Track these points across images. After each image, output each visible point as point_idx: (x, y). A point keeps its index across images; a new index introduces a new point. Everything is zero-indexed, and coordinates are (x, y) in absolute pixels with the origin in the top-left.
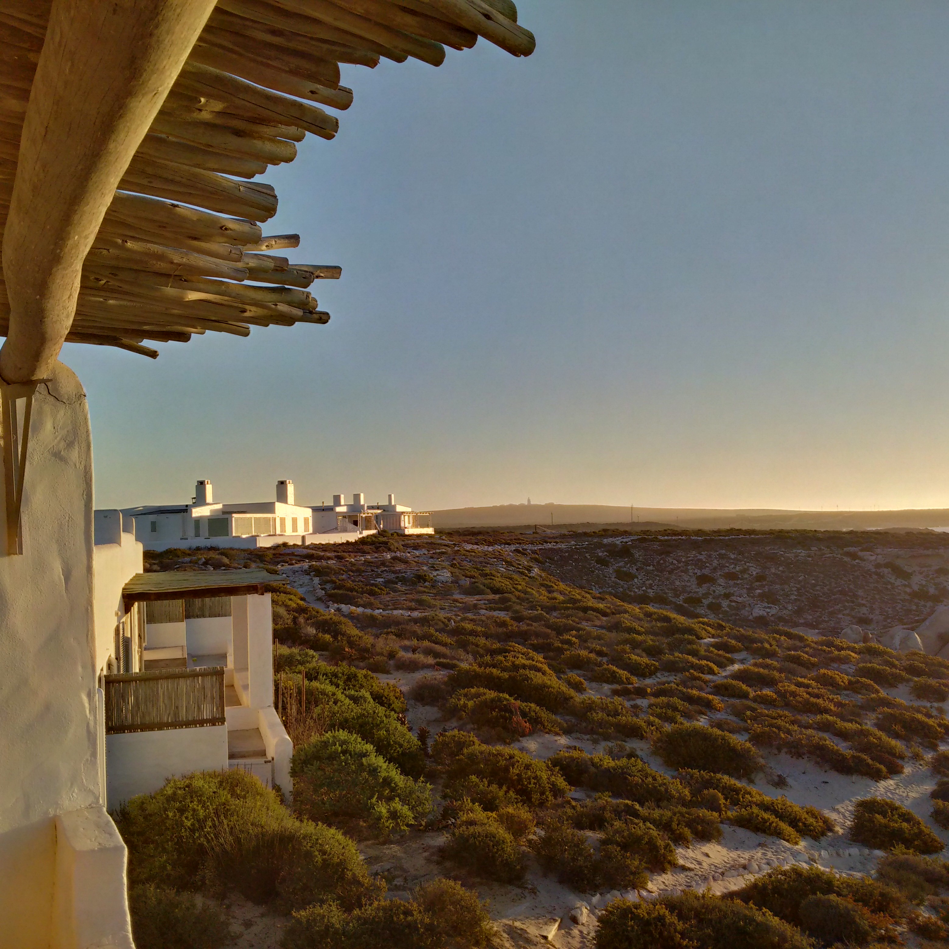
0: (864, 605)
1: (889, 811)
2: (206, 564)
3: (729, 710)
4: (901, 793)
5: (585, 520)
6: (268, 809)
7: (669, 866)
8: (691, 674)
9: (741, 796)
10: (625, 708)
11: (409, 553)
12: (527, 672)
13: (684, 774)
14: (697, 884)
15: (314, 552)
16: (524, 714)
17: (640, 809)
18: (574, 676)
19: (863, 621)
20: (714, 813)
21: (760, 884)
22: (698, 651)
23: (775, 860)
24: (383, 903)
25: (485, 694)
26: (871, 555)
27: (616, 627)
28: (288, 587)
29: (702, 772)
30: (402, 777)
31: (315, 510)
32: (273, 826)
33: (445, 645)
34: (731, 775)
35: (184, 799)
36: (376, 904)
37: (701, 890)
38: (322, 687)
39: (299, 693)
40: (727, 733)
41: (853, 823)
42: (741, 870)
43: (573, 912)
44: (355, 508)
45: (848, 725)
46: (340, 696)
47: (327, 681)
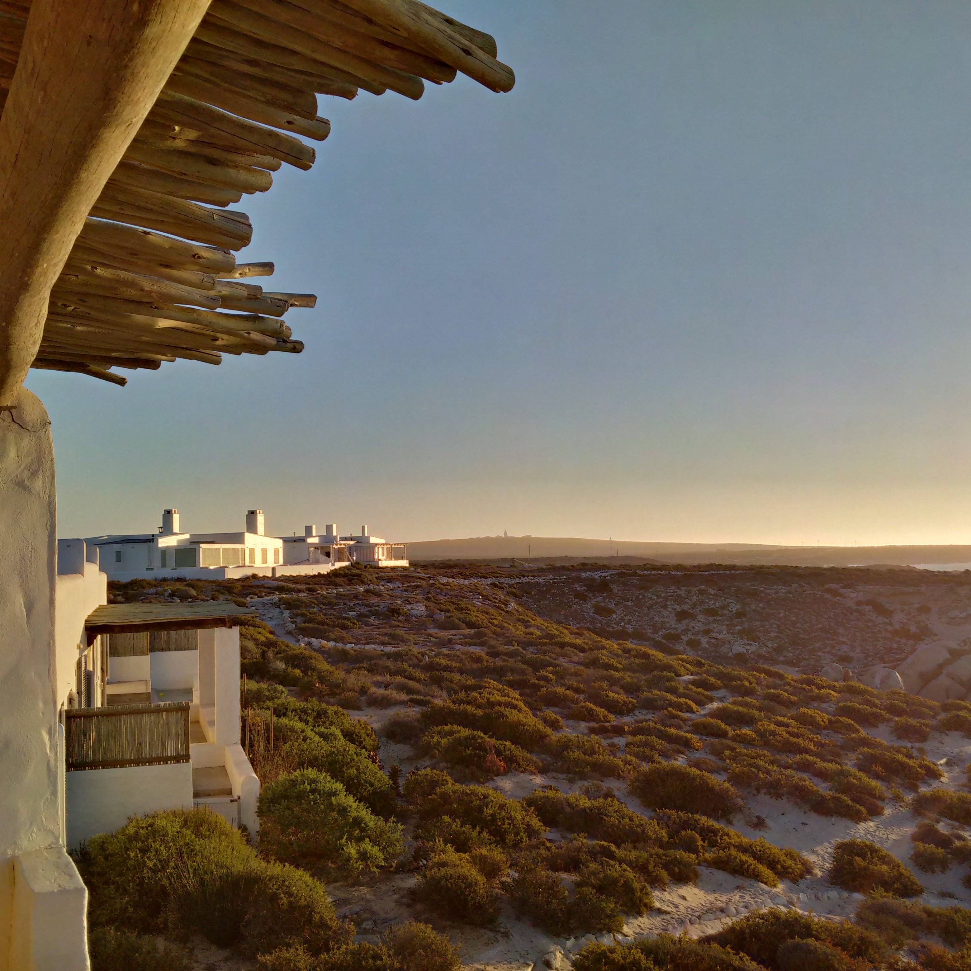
0: (844, 643)
1: (869, 853)
2: (172, 595)
3: (707, 750)
4: (881, 835)
5: (563, 554)
6: (233, 850)
7: (645, 909)
8: (669, 712)
9: (718, 838)
10: (602, 747)
11: (383, 586)
12: (502, 709)
13: (661, 814)
14: (674, 928)
15: (284, 584)
16: (499, 753)
17: (616, 850)
18: (551, 713)
19: (845, 659)
20: (692, 855)
21: (738, 928)
22: (676, 688)
23: (753, 903)
24: (351, 947)
25: (459, 732)
26: (853, 592)
27: (594, 663)
28: (258, 620)
29: (680, 812)
30: (373, 817)
31: (287, 541)
32: (238, 867)
33: (418, 681)
34: (709, 815)
35: (147, 838)
36: (344, 947)
37: (677, 934)
38: (291, 723)
39: (267, 730)
40: (706, 774)
41: (832, 866)
42: (718, 913)
43: (547, 957)
44: (328, 539)
45: (829, 766)
46: (309, 733)
47: (296, 718)
